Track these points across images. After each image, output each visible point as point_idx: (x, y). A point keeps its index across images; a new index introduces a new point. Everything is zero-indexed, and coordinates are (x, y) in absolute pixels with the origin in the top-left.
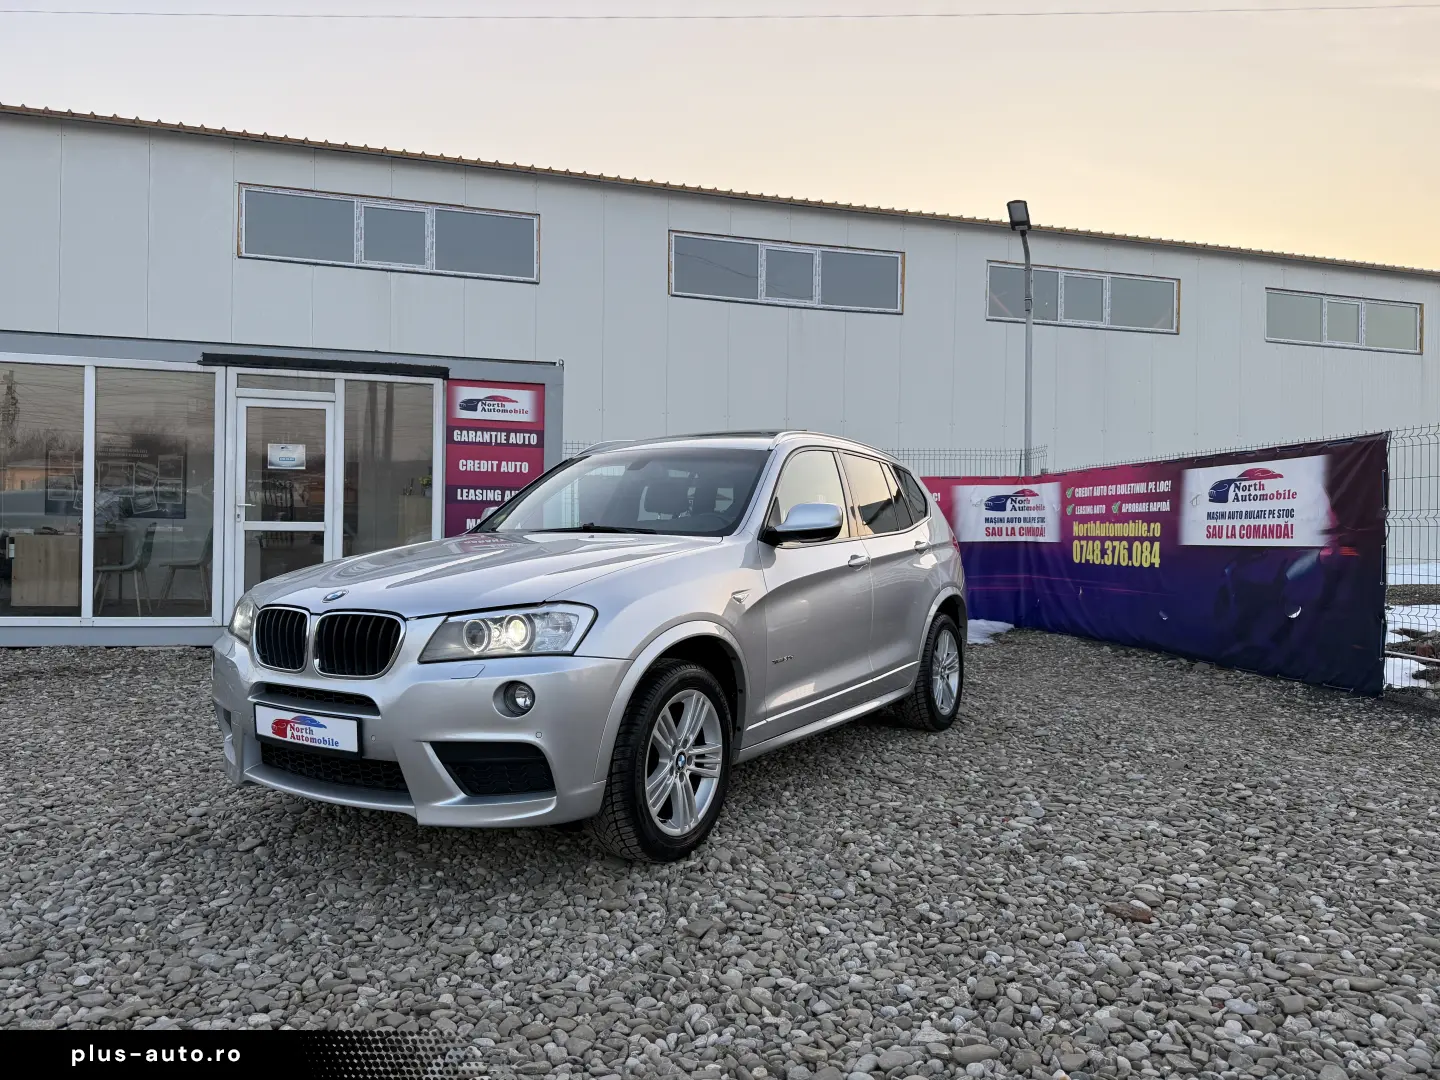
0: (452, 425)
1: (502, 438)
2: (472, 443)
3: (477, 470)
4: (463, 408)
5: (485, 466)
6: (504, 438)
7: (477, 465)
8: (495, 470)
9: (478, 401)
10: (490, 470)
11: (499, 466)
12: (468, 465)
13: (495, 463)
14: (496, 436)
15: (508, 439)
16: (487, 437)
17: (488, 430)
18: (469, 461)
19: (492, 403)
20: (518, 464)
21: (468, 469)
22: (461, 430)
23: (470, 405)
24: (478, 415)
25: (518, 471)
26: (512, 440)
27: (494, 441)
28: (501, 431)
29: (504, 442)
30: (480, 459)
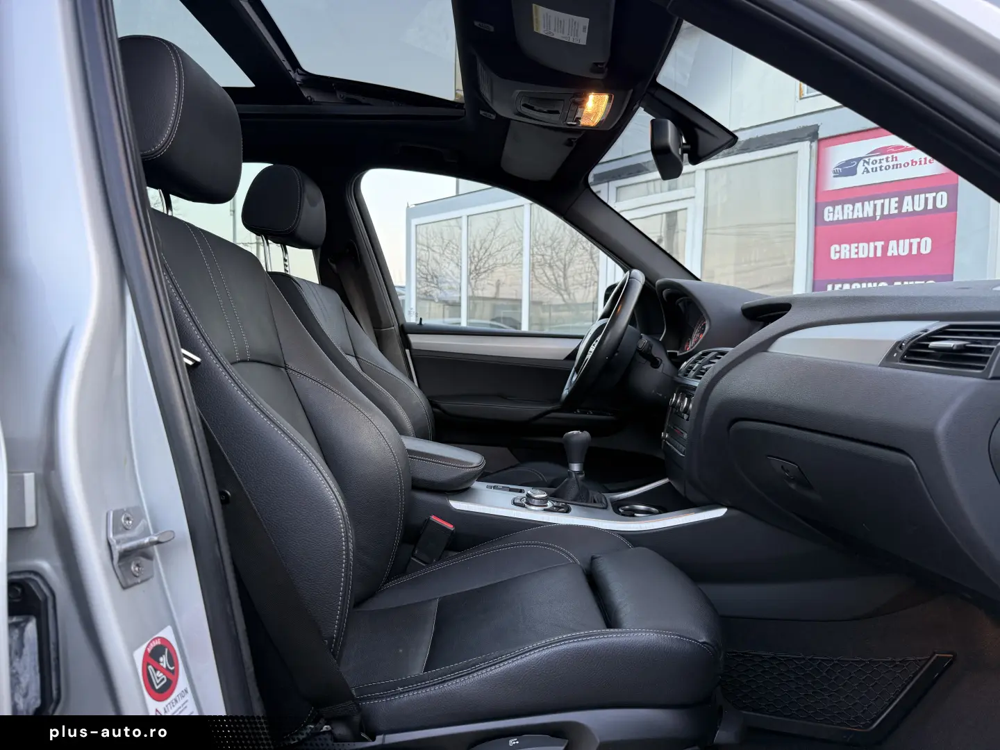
0: (821, 200)
1: (891, 206)
2: (848, 221)
3: (854, 256)
4: (838, 174)
5: (865, 250)
6: (894, 205)
7: (854, 250)
8: (879, 254)
9: (858, 160)
10: (872, 255)
11: (885, 249)
12: (842, 252)
13: (880, 244)
14: (883, 205)
15: (900, 207)
16: (868, 209)
17: (869, 199)
18: (843, 246)
19: (878, 158)
20: (915, 241)
21: (842, 257)
22: (834, 204)
23: (848, 169)
24: (859, 179)
25: (914, 252)
26: (907, 207)
27: (878, 213)
28: (890, 196)
29: (893, 211)
30: (858, 242)
